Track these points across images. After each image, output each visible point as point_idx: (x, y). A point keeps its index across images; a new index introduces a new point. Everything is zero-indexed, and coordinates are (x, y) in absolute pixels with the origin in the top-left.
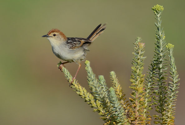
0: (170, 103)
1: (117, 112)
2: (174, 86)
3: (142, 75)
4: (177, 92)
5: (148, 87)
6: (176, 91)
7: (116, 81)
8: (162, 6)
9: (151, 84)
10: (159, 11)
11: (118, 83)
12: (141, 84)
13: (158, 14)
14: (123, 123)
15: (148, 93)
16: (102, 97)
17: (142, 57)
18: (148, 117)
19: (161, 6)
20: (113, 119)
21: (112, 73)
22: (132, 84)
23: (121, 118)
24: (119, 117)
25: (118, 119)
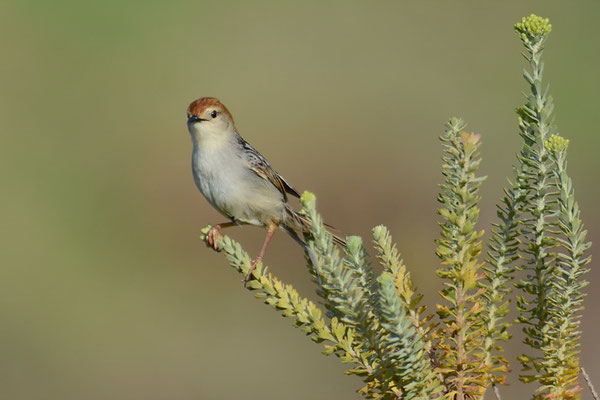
0: (563, 319)
1: (403, 350)
2: (573, 266)
3: (475, 233)
4: (584, 284)
5: (498, 271)
6: (582, 280)
7: (391, 255)
8: (547, 20)
9: (508, 260)
10: (536, 35)
11: (399, 260)
12: (471, 260)
13: (533, 45)
14: (422, 383)
15: (497, 288)
16: (354, 305)
17: (473, 178)
18: (497, 363)
19: (544, 18)
20: (390, 371)
21: (380, 230)
22: (445, 263)
23: (415, 366)
24: (409, 365)
25: (405, 370)
